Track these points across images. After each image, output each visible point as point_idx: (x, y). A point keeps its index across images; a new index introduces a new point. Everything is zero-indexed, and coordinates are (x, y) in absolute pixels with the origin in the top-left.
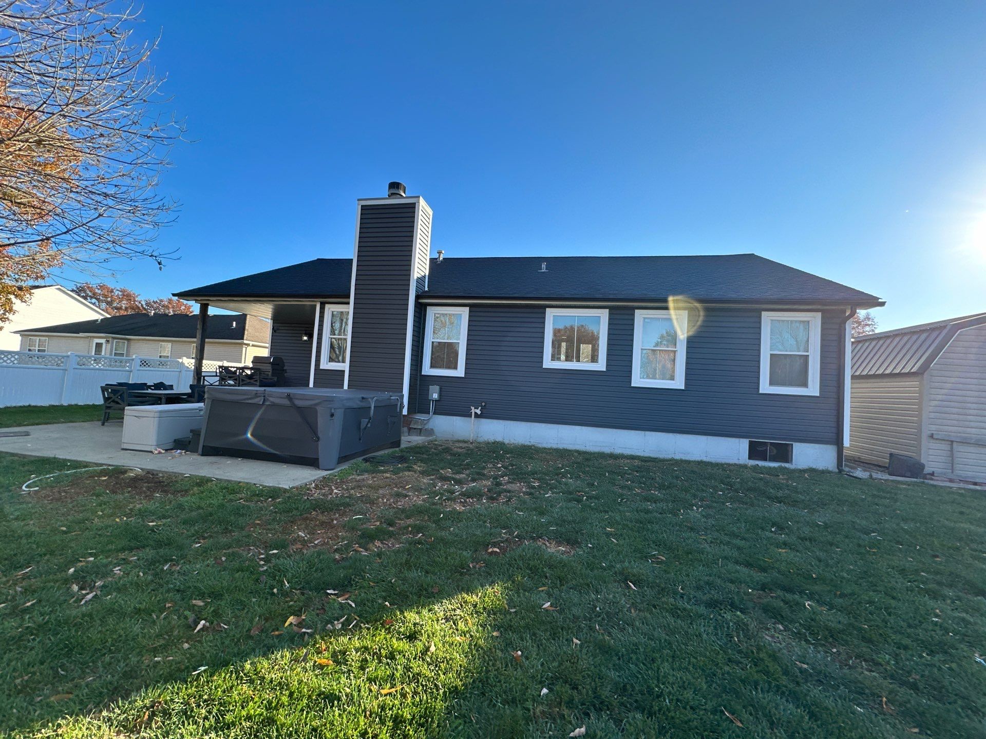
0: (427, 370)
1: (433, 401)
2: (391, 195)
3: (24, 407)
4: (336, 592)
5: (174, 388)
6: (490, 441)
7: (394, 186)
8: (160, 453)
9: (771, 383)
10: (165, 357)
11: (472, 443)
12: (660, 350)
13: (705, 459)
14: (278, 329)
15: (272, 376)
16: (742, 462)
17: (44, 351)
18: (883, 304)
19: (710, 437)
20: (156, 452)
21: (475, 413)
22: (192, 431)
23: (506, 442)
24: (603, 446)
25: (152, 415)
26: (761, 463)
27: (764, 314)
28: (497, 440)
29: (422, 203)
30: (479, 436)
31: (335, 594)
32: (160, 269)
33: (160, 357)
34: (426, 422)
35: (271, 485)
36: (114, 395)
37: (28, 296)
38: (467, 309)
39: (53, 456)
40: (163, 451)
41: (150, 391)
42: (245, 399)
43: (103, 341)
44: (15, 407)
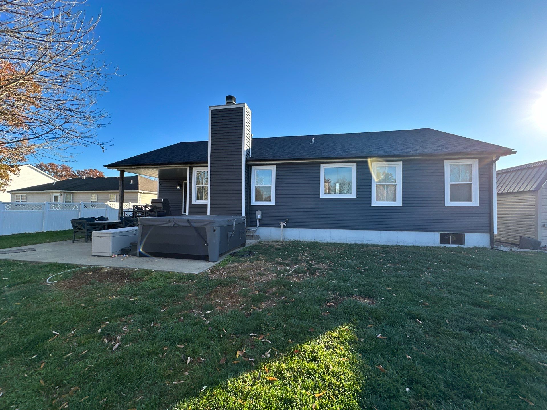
0: (253, 202)
1: (258, 219)
2: (228, 103)
3: (22, 234)
4: (255, 335)
5: (109, 219)
6: (292, 240)
7: (230, 98)
8: (115, 257)
9: (451, 201)
10: (94, 202)
11: (282, 242)
12: (387, 185)
13: (415, 245)
14: (162, 183)
15: (163, 209)
16: (436, 245)
17: (25, 202)
18: (515, 153)
19: (417, 233)
20: (113, 256)
21: (283, 225)
22: (131, 243)
23: (301, 240)
24: (357, 240)
25: (108, 235)
26: (447, 245)
27: (446, 162)
28: (296, 240)
29: (246, 106)
30: (285, 238)
31: (255, 336)
32: (103, 151)
33: (92, 202)
34: (254, 231)
35: (187, 272)
36: (79, 225)
37: (17, 171)
38: (275, 167)
39: (56, 262)
40: (116, 256)
41: (96, 222)
42: (163, 224)
43: (58, 194)
44: (17, 234)
